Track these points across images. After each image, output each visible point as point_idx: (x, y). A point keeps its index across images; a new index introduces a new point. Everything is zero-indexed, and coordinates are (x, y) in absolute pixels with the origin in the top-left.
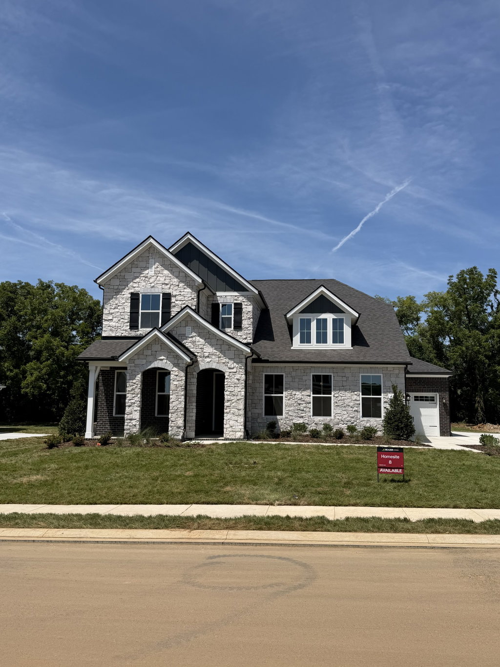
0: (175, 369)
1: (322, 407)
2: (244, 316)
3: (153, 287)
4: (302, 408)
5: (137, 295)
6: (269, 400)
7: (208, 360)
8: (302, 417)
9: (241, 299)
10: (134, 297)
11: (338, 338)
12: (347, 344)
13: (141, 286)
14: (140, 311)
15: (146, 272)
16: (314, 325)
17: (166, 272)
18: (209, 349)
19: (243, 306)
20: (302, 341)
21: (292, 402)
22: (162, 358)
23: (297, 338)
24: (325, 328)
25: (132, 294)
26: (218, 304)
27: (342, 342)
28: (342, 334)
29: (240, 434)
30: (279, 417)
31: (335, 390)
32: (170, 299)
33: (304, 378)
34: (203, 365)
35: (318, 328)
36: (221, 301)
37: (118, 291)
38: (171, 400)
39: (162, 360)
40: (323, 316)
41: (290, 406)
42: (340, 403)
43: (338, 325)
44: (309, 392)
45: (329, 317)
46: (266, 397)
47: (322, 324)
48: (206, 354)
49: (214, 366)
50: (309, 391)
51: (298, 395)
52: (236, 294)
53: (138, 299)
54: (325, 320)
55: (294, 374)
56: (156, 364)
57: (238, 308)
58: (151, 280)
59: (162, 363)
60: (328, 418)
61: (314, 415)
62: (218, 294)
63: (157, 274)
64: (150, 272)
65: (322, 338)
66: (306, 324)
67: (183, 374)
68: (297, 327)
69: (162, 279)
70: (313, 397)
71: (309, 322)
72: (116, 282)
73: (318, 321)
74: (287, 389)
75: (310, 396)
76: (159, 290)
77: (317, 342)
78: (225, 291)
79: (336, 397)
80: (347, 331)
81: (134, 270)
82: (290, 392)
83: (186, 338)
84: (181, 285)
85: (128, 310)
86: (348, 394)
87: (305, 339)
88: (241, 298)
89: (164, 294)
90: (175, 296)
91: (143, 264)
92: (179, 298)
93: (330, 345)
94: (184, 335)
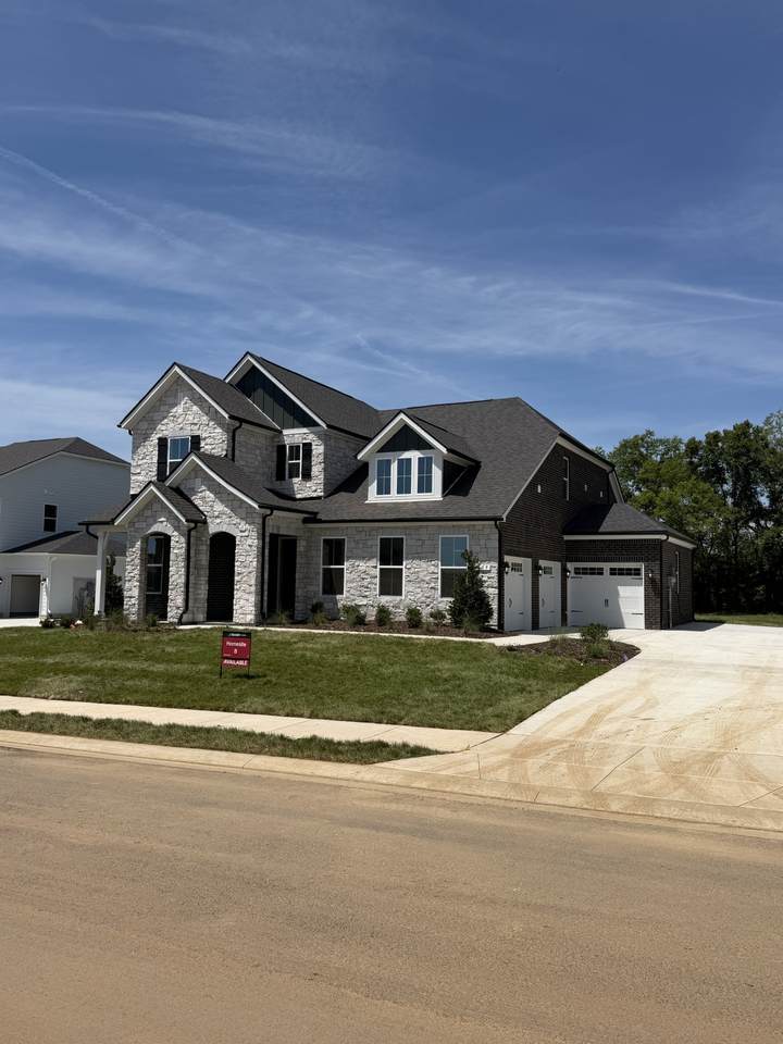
0: (176, 533)
1: (391, 584)
2: (315, 460)
3: (181, 429)
4: (366, 584)
5: (166, 439)
6: (327, 572)
7: (218, 521)
8: (366, 597)
9: (311, 438)
10: (162, 442)
11: (425, 486)
12: (436, 494)
13: (168, 429)
14: (169, 461)
15: (174, 410)
16: (394, 467)
17: (195, 408)
18: (219, 507)
19: (314, 447)
20: (380, 492)
21: (353, 576)
22: (162, 519)
23: (373, 488)
24: (409, 472)
25: (160, 439)
26: (285, 446)
27: (430, 491)
28: (429, 479)
29: (250, 618)
30: (338, 597)
31: (407, 559)
32: (199, 443)
33: (370, 543)
34: (214, 527)
35: (400, 472)
36: (288, 441)
37: (146, 437)
38: (171, 573)
39: (162, 522)
40: (406, 455)
41: (352, 582)
42: (412, 577)
43: (425, 466)
44: (375, 562)
45: (414, 456)
46: (325, 570)
47: (405, 466)
48: (216, 514)
49: (224, 529)
50: (375, 560)
51: (362, 565)
52: (305, 430)
53: (166, 445)
54: (409, 460)
55: (357, 538)
56: (156, 528)
57: (308, 447)
58: (180, 420)
59: (161, 526)
60: (398, 598)
61: (382, 593)
62: (285, 432)
63: (186, 410)
64: (179, 410)
65: (404, 487)
66: (384, 468)
67: (183, 540)
68: (373, 471)
69: (191, 418)
70: (381, 569)
71: (389, 463)
72: (144, 425)
73: (401, 462)
74: (349, 558)
75: (376, 567)
76: (187, 433)
77: (398, 493)
78: (293, 427)
79: (408, 568)
80: (437, 475)
81: (162, 408)
82: (352, 561)
83: (195, 493)
84: (212, 423)
85: (155, 460)
86: (423, 564)
87: (384, 489)
88: (311, 436)
89: (192, 437)
90: (205, 439)
91: (171, 400)
92: (208, 441)
93: (414, 496)
94: (193, 489)
